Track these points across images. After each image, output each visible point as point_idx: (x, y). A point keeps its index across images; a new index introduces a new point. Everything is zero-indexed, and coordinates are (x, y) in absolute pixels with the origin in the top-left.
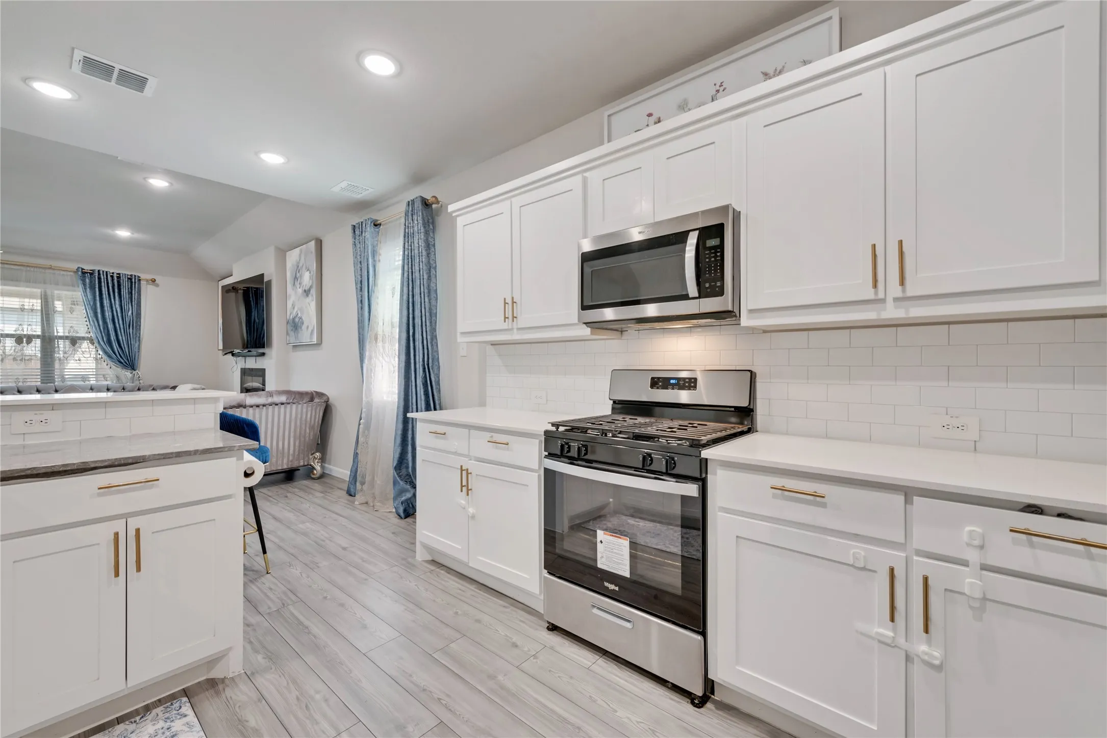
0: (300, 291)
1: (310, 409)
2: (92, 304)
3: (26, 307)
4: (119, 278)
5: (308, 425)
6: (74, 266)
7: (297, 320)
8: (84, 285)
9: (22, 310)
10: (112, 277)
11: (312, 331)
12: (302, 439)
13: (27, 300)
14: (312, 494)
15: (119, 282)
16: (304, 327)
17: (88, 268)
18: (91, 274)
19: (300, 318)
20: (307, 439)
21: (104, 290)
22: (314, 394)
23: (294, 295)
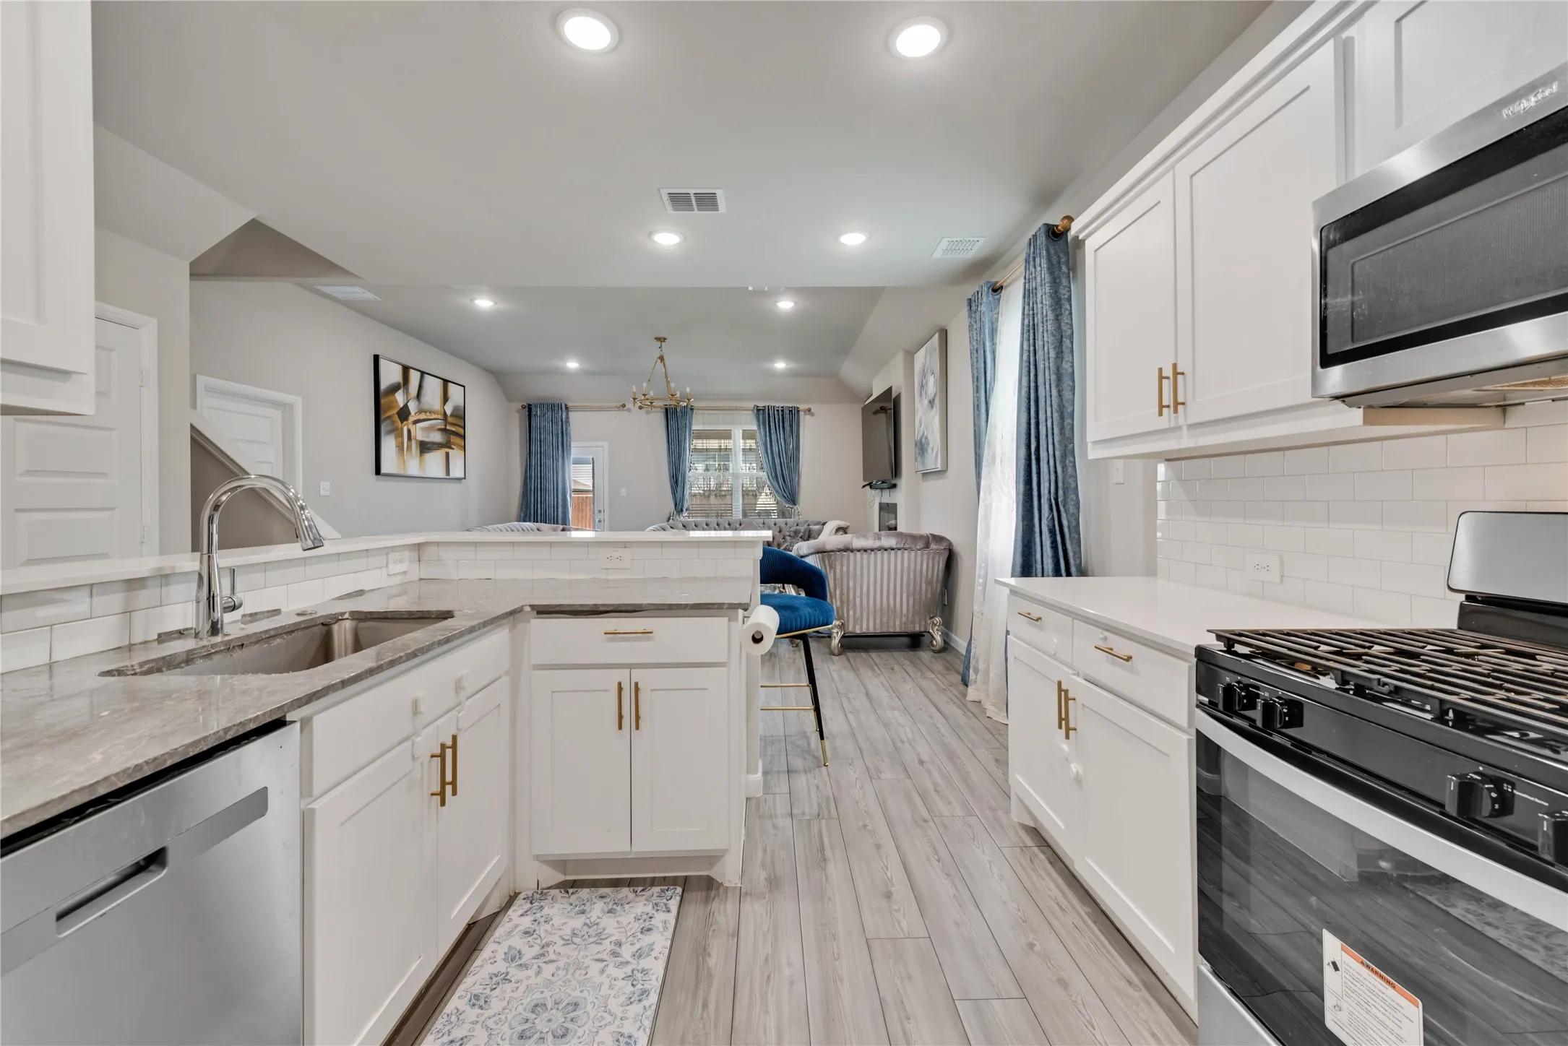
0: (926, 402)
1: (925, 557)
2: (764, 440)
3: (722, 447)
4: (782, 411)
5: (924, 579)
6: (751, 405)
7: (924, 440)
8: (758, 421)
9: (720, 450)
10: (778, 410)
11: (937, 454)
12: (918, 597)
13: (723, 441)
14: (921, 671)
15: (783, 415)
16: (930, 450)
17: (761, 404)
18: (764, 410)
19: (926, 438)
20: (923, 597)
21: (772, 424)
22: (930, 538)
23: (921, 405)
